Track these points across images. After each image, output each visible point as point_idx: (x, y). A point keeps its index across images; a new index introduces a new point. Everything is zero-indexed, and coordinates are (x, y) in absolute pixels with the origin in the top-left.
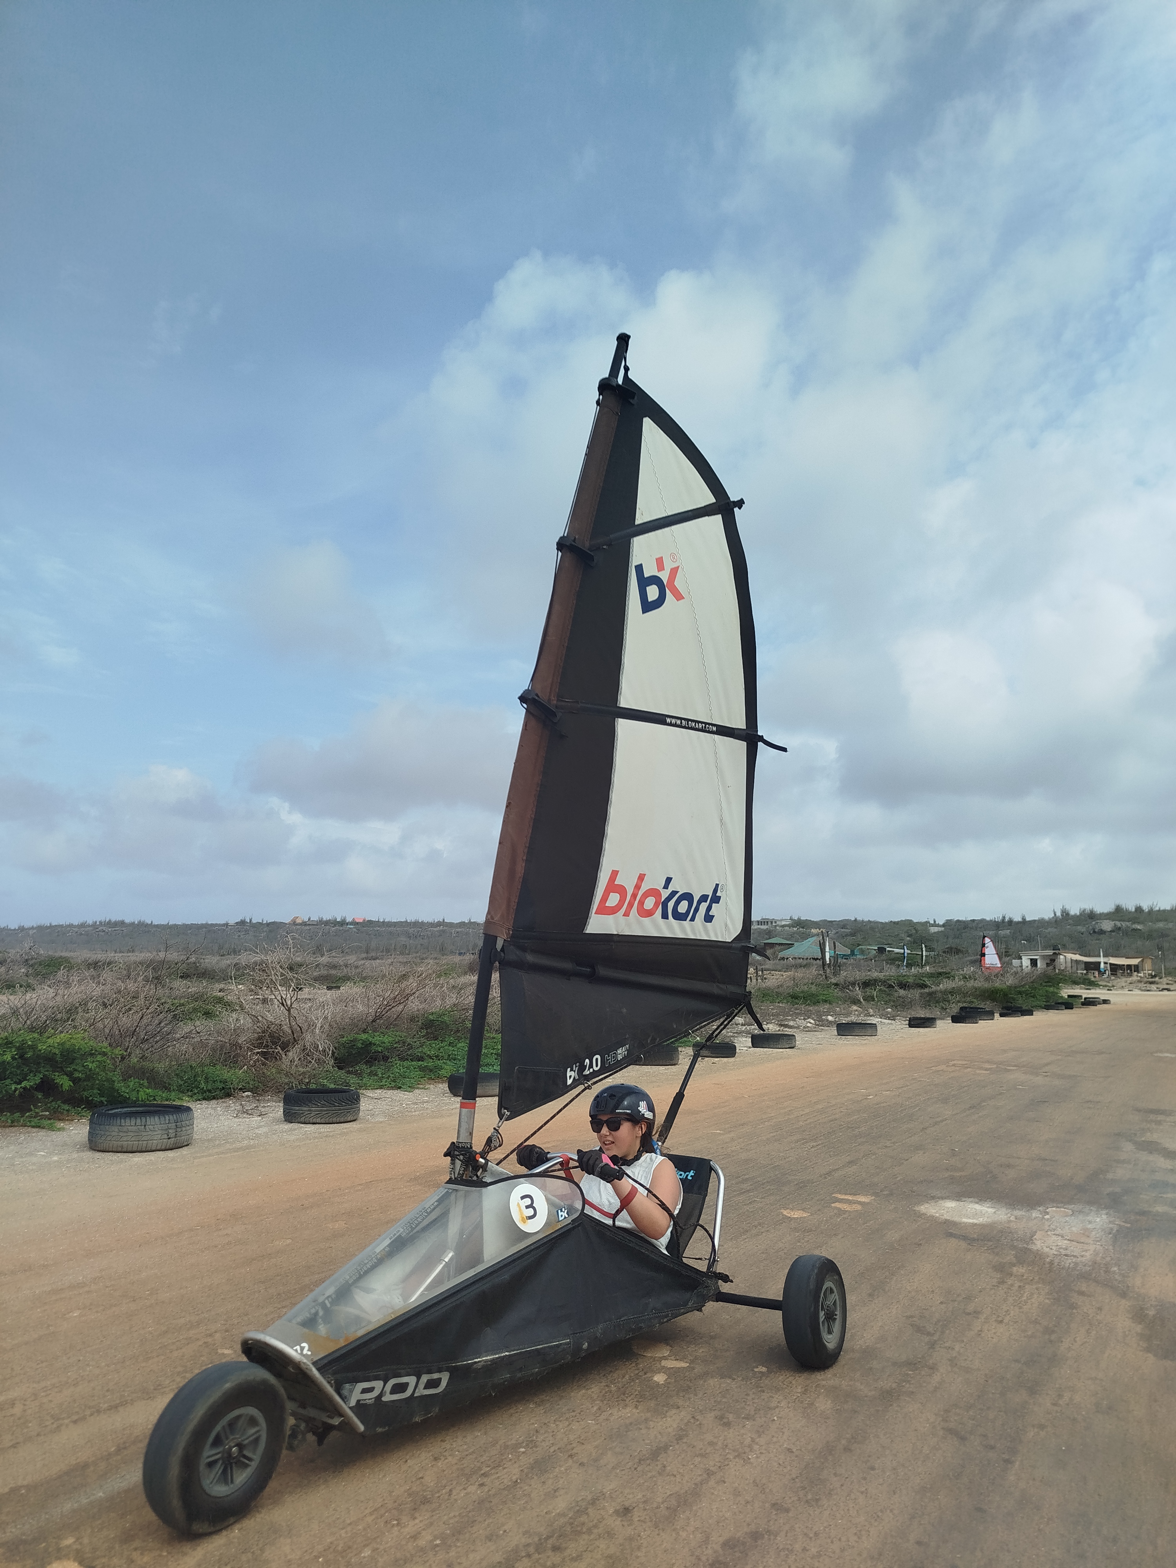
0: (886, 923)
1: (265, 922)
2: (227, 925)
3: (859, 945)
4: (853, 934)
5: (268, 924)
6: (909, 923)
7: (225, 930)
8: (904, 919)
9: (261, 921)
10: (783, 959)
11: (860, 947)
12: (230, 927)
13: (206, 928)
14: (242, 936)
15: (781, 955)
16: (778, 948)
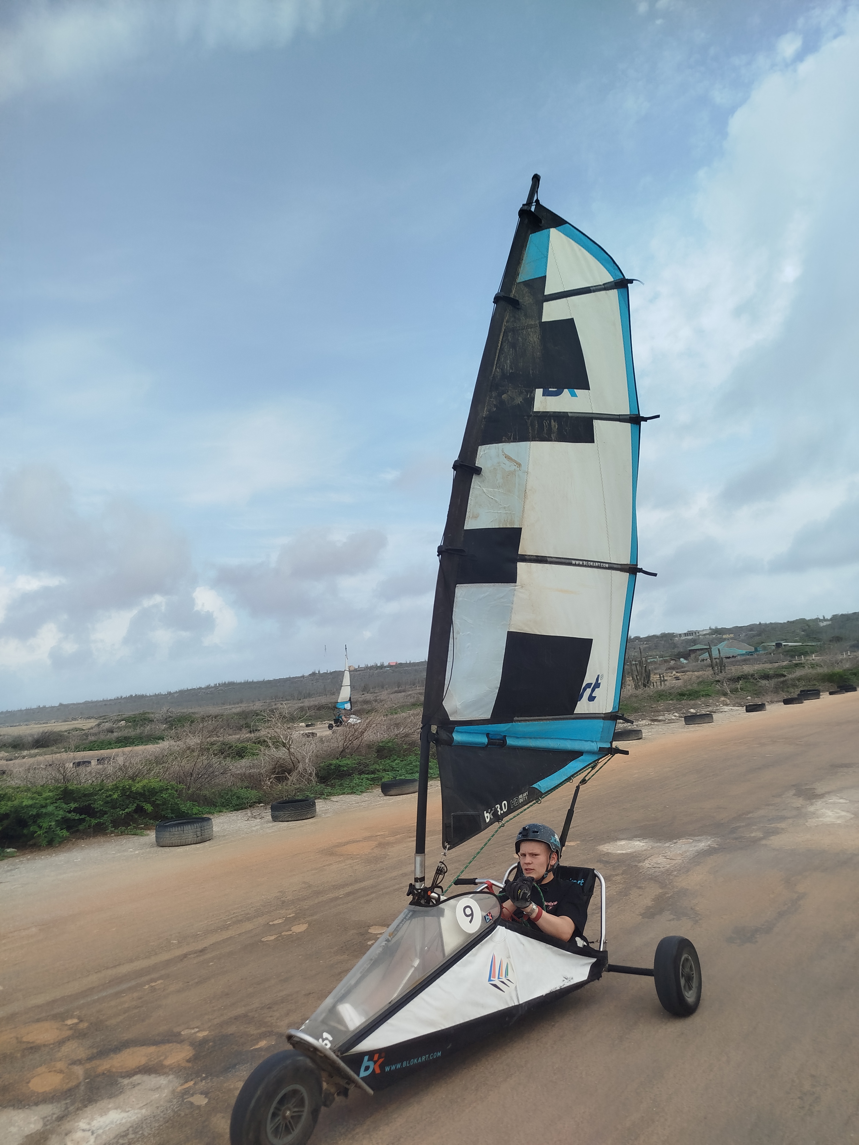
0: (784, 623)
1: (329, 672)
2: (303, 677)
3: (763, 643)
4: (759, 635)
5: (331, 673)
6: (802, 621)
7: (302, 681)
8: (798, 619)
9: (326, 672)
10: (703, 660)
11: (763, 644)
12: (306, 678)
13: (290, 680)
14: (314, 684)
15: (701, 658)
16: (698, 652)
